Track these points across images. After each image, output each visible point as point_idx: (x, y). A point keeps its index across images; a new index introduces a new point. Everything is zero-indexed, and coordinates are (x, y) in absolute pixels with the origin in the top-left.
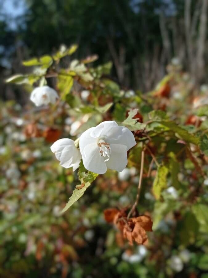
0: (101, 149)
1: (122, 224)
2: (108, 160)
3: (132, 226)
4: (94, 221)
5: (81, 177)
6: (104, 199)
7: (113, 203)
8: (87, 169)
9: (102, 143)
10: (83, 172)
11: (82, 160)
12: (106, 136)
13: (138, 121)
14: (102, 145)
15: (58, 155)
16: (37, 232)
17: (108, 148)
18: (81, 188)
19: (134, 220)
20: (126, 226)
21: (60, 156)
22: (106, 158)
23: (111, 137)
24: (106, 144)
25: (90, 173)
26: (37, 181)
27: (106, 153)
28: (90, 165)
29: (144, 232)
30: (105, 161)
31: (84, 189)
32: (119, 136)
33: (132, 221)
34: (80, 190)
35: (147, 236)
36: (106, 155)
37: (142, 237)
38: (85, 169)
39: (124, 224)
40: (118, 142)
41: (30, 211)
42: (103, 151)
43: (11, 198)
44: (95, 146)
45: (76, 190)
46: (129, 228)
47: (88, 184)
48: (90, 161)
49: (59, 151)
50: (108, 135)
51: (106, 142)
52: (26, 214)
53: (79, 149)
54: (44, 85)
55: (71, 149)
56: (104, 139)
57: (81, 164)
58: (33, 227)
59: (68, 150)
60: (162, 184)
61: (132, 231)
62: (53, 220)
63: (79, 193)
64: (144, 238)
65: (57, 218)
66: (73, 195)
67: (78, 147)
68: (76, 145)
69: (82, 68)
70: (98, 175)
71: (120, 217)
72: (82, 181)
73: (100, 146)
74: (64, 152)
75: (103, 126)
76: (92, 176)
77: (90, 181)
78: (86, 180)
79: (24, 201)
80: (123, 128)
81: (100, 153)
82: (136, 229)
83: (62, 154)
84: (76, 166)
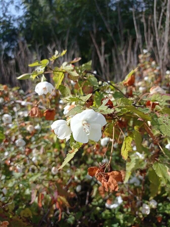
0: (84, 127)
1: (101, 176)
2: (89, 134)
3: (107, 178)
4: (82, 178)
5: (72, 145)
6: (90, 161)
7: (96, 163)
8: (76, 140)
9: (85, 124)
10: (73, 142)
11: (72, 134)
12: (87, 118)
13: (109, 107)
14: (85, 125)
15: (56, 131)
16: (38, 187)
17: (89, 126)
18: (72, 153)
19: (109, 174)
20: (103, 178)
21: (57, 132)
22: (88, 133)
23: (91, 119)
24: (88, 124)
25: (78, 142)
26: (38, 148)
27: (88, 130)
28: (77, 138)
29: (115, 182)
30: (87, 135)
31: (74, 153)
32: (96, 118)
33: (107, 174)
34: (71, 154)
35: (117, 185)
36: (88, 131)
37: (114, 185)
38: (74, 140)
39: (102, 176)
40: (95, 122)
41: (33, 171)
42: (85, 128)
43: (18, 161)
44: (80, 125)
45: (69, 154)
46: (105, 180)
47: (77, 150)
48: (77, 135)
49: (57, 128)
50: (89, 118)
51: (88, 122)
52: (30, 173)
53: (70, 127)
54: (44, 81)
55: (64, 127)
56: (86, 120)
57: (72, 136)
58: (35, 182)
59: (62, 128)
60: (128, 149)
61: (107, 182)
62: (51, 177)
63: (71, 155)
64: (116, 186)
65: (54, 176)
66: (67, 157)
67: (70, 125)
68: (68, 124)
69: (71, 67)
70: (83, 144)
71: (99, 172)
72: (72, 147)
73: (84, 125)
74: (60, 128)
75: (85, 113)
76: (79, 144)
77: (78, 148)
78: (75, 147)
79: (28, 163)
80: (98, 113)
81: (84, 130)
82: (110, 180)
83: (59, 131)
84: (68, 138)
